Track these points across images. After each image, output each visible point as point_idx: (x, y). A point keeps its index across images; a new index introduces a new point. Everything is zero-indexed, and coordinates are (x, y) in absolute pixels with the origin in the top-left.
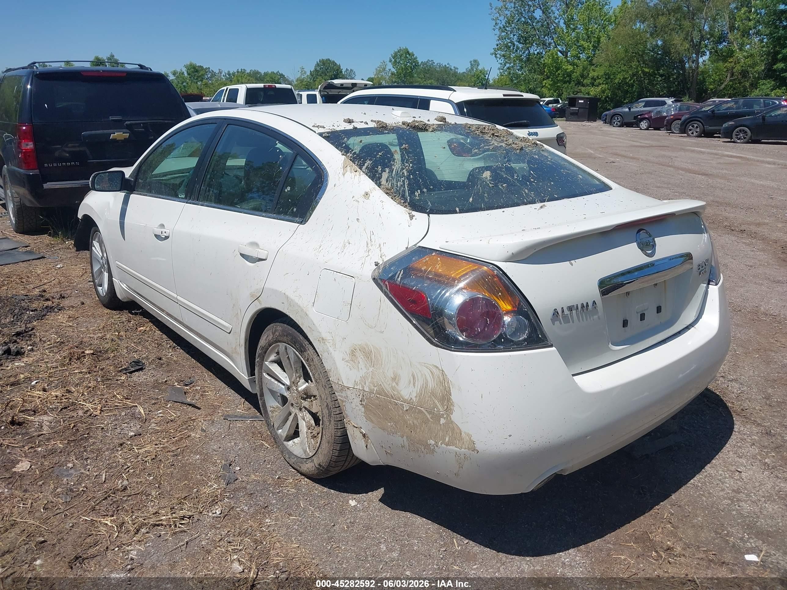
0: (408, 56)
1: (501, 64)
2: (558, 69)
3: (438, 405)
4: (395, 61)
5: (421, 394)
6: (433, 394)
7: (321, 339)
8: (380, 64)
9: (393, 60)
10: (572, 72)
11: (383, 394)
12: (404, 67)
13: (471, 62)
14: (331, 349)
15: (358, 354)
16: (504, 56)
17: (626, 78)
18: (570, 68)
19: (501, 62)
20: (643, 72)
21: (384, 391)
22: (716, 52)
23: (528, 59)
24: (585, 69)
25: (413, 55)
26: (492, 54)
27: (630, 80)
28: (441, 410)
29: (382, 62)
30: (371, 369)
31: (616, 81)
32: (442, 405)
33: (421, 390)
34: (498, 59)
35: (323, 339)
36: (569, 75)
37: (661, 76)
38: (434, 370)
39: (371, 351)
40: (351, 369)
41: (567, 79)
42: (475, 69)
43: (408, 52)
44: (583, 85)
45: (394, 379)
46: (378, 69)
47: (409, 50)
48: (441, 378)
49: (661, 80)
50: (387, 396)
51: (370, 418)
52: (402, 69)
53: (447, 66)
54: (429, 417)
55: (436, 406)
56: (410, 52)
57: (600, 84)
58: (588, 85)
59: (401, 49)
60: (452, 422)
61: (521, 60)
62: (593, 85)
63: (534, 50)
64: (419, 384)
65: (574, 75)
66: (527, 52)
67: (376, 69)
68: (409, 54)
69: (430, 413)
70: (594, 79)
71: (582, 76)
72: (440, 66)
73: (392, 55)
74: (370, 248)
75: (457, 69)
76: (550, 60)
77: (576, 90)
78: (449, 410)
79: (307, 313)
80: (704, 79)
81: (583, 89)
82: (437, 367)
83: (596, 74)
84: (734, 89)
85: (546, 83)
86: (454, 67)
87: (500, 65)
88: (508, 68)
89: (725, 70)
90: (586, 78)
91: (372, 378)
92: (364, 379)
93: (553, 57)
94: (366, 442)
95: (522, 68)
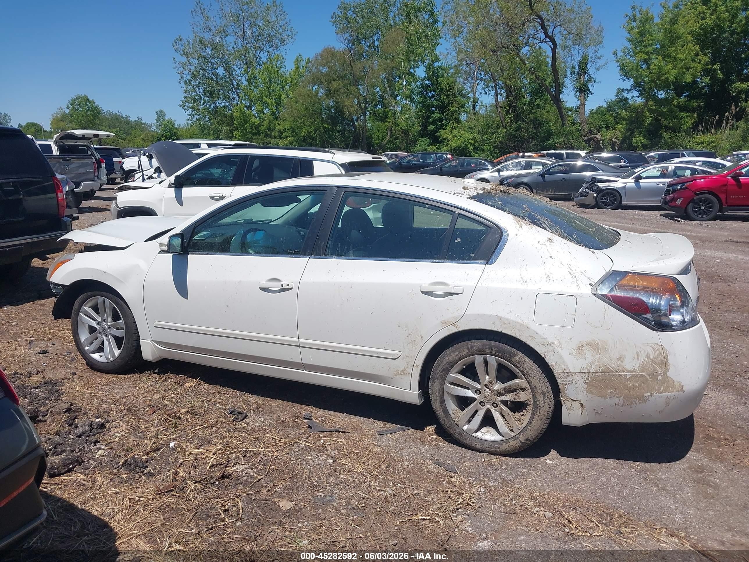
0: (88, 103)
1: (190, 115)
2: (246, 122)
3: (657, 368)
4: (74, 108)
5: (644, 364)
6: (654, 362)
7: (545, 344)
8: (57, 110)
9: (71, 107)
10: (259, 125)
11: (608, 371)
12: (84, 115)
13: (156, 112)
14: (558, 349)
15: (585, 347)
16: (192, 108)
17: (310, 133)
18: (257, 121)
19: (189, 113)
20: (324, 128)
21: (608, 368)
22: (374, 113)
23: (216, 112)
24: (270, 122)
25: (94, 103)
26: (180, 106)
27: (314, 134)
28: (660, 371)
29: (59, 108)
30: (597, 356)
31: (302, 135)
32: (661, 368)
33: (643, 362)
34: (186, 110)
35: (548, 343)
36: (257, 127)
37: (338, 131)
38: (655, 346)
39: (598, 344)
40: (577, 360)
41: (255, 131)
42: (162, 119)
43: (88, 99)
44: (271, 137)
45: (619, 359)
46: (55, 115)
47: (89, 98)
48: (661, 351)
49: (339, 135)
50: (612, 371)
51: (591, 391)
52: (83, 116)
53: (118, 114)
54: (648, 378)
55: (656, 370)
56: (91, 99)
57: (286, 137)
58: (275, 137)
59: (79, 96)
60: (667, 377)
61: (208, 112)
62: (281, 138)
63: (221, 103)
64: (641, 359)
65: (262, 128)
66: (213, 105)
67: (53, 116)
68: (90, 102)
69: (649, 375)
70: (281, 132)
71: (269, 129)
72: (110, 114)
73: (69, 102)
74: (575, 275)
75: (129, 117)
76: (238, 113)
77: (266, 141)
78: (666, 370)
79: (529, 326)
80: (371, 135)
81: (272, 141)
82: (658, 344)
83: (282, 128)
84: (394, 144)
85: (236, 134)
86: (126, 115)
87: (188, 116)
88: (198, 120)
89: (386, 128)
90: (273, 131)
91: (598, 362)
92: (590, 365)
93: (241, 111)
94: (582, 410)
95: (210, 120)
